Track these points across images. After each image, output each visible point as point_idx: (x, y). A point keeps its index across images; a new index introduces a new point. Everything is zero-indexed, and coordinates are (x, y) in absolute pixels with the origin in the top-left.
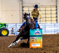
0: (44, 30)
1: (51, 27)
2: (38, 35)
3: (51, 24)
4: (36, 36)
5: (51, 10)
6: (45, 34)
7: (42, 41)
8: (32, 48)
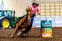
0: (54, 23)
1: (60, 21)
2: (48, 26)
3: (59, 18)
4: (46, 27)
5: (60, 6)
6: (54, 26)
7: (51, 31)
8: (43, 38)
